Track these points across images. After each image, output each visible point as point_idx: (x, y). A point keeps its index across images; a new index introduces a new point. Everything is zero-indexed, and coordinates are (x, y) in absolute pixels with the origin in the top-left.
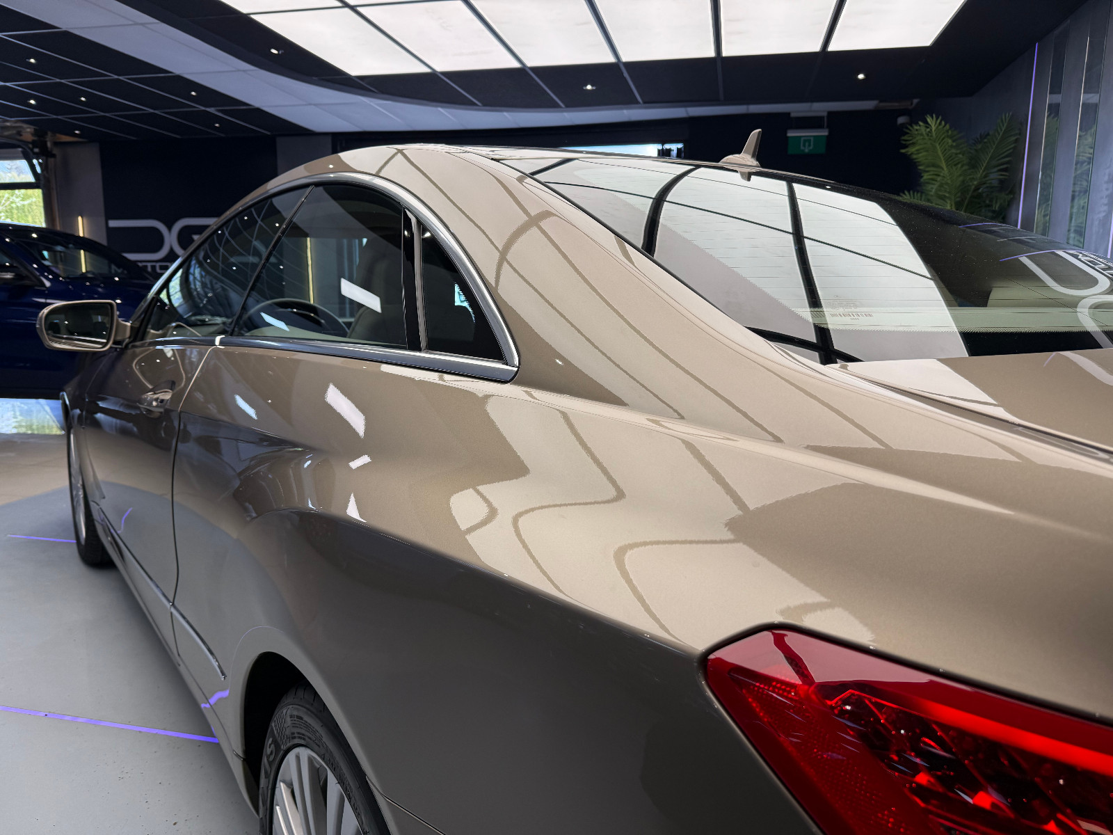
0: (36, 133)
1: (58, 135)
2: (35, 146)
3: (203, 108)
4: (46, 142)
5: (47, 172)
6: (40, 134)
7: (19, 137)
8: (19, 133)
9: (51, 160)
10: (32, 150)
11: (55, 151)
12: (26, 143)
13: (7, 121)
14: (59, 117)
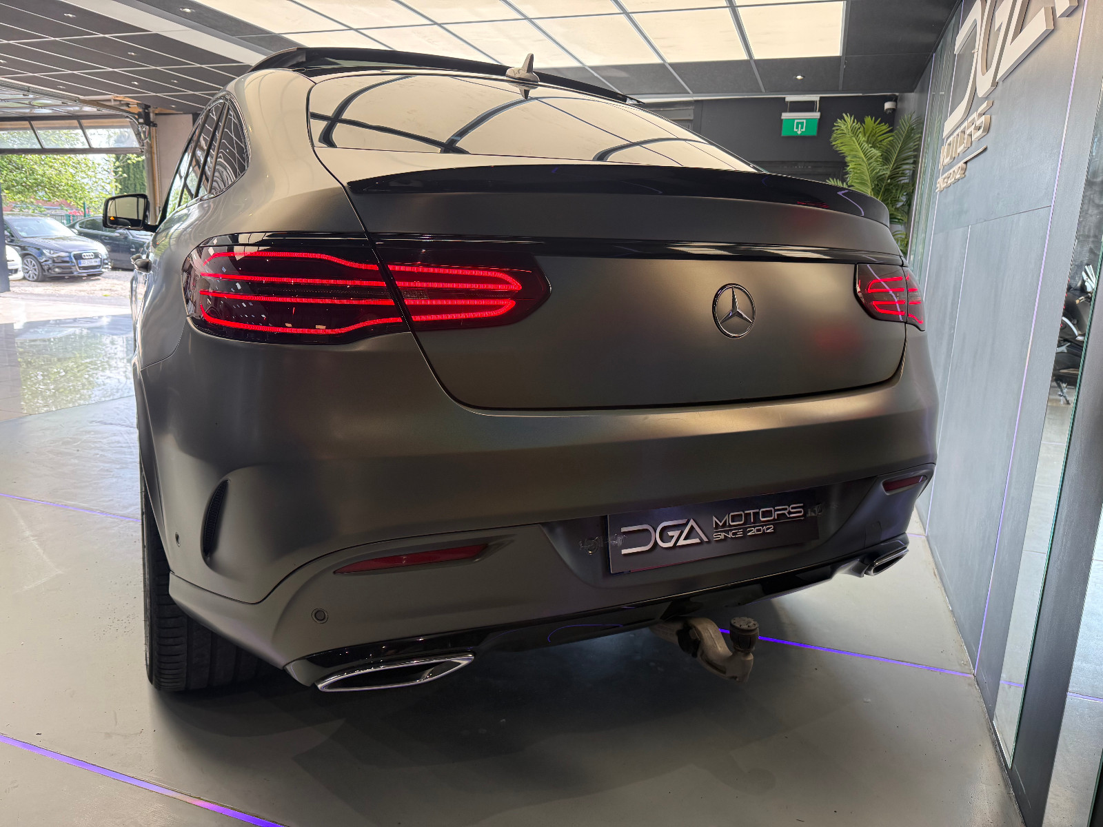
0: (141, 107)
1: (159, 108)
2: (139, 118)
4: (149, 113)
5: (150, 140)
6: (144, 108)
7: (127, 109)
10: (138, 121)
11: (157, 121)
12: (133, 113)
13: (117, 97)
14: (158, 94)
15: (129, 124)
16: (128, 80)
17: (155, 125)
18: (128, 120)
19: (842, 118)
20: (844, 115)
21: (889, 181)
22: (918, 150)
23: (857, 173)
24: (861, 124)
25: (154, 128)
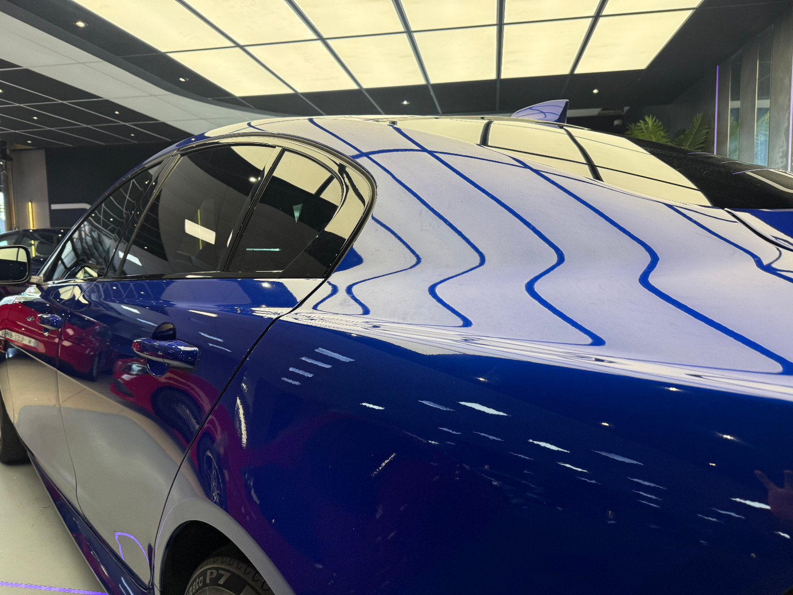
1: (15, 144)
3: (123, 123)
11: (13, 156)
14: (17, 131)
17: (11, 159)
25: (10, 162)
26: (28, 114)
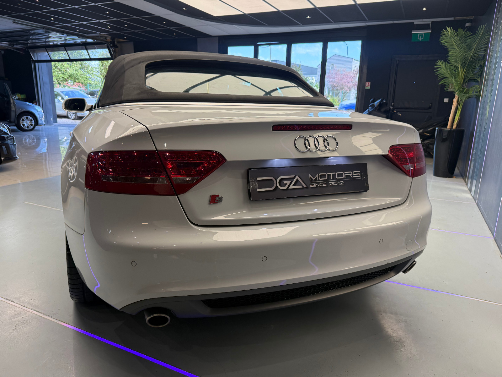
0: (111, 38)
1: (119, 39)
2: (111, 44)
3: (169, 28)
4: (115, 42)
5: (115, 54)
6: (113, 39)
7: (105, 40)
8: (106, 38)
9: (117, 49)
10: (110, 45)
11: (118, 45)
12: (108, 42)
13: (101, 34)
14: (119, 32)
15: (106, 47)
16: (105, 26)
17: (117, 47)
18: (106, 45)
19: (446, 29)
20: (447, 27)
21: (471, 59)
22: (488, 44)
23: (453, 56)
24: (456, 32)
25: (117, 48)
26: (123, 24)
